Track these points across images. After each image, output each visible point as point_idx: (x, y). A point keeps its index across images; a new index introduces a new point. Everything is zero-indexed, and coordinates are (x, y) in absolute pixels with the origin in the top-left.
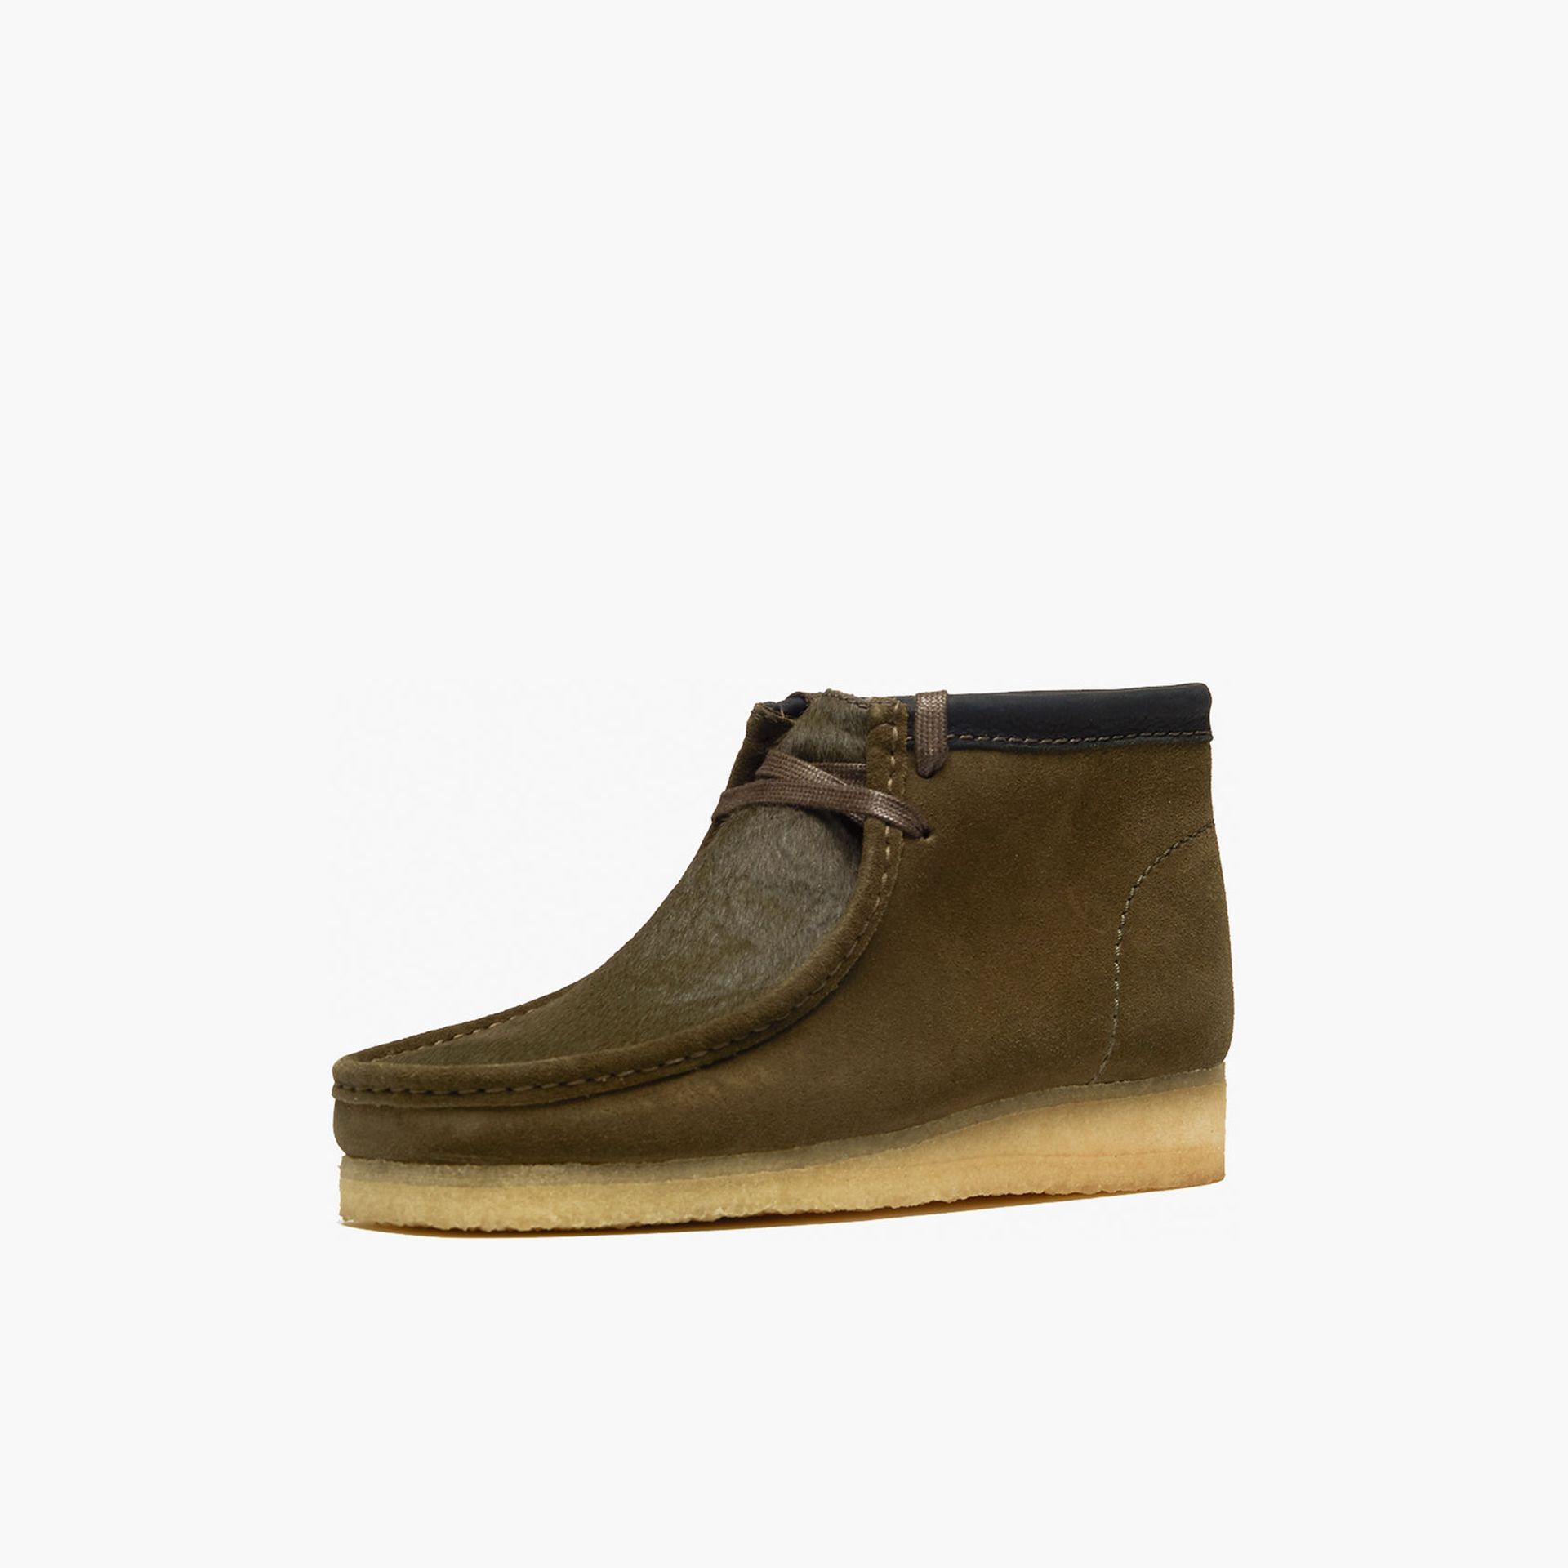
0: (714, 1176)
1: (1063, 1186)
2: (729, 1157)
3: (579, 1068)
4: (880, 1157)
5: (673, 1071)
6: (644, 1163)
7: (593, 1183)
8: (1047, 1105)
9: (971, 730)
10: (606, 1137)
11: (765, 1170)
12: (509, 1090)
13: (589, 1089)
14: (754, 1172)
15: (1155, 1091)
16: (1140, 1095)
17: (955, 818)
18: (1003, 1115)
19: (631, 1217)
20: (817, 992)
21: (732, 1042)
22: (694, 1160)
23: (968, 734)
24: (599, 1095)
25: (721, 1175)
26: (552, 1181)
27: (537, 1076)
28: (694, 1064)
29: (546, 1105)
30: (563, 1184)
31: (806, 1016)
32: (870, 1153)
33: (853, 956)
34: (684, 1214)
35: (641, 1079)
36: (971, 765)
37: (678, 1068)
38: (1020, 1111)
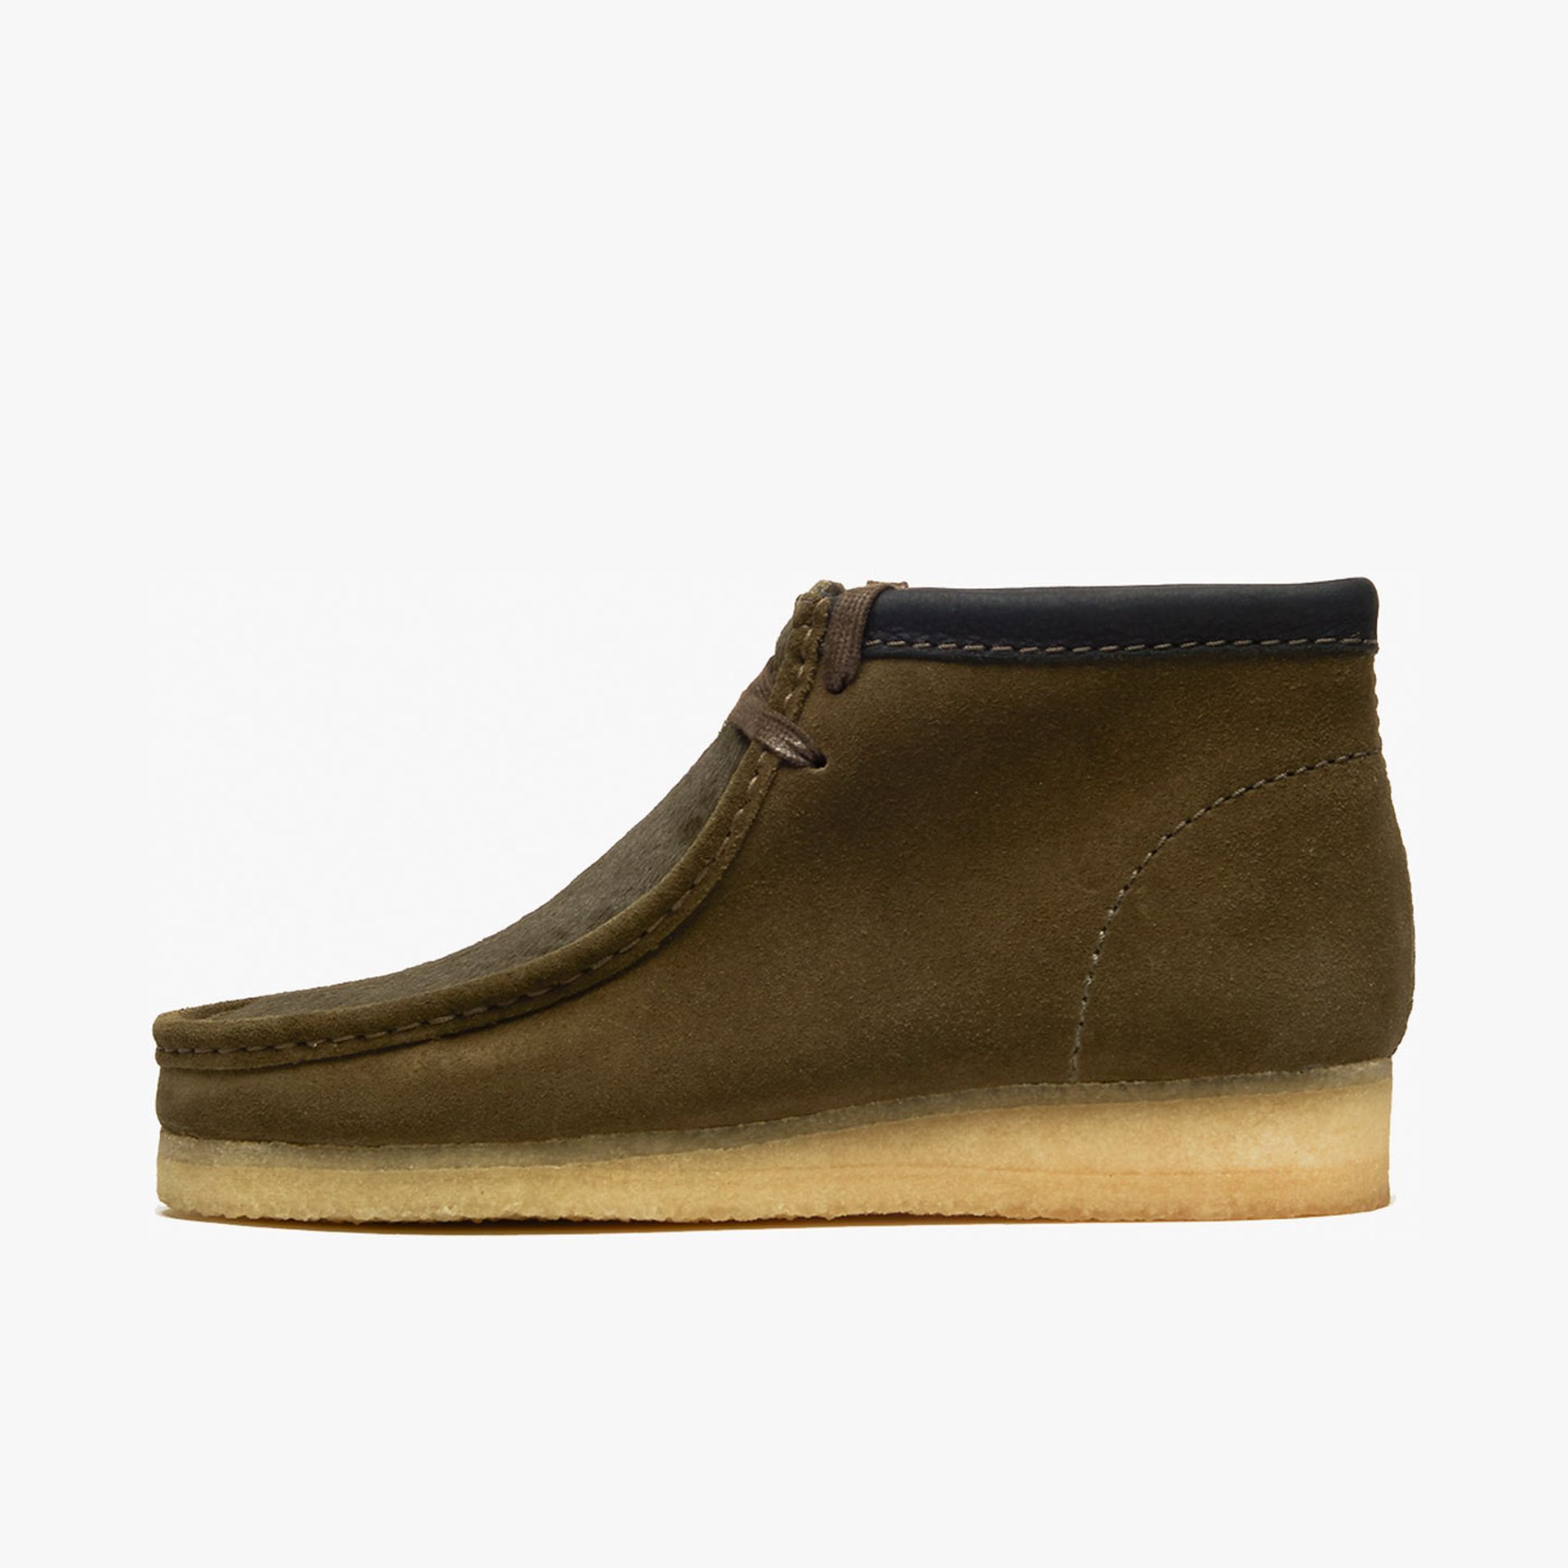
0: (439, 1167)
1: (1021, 1208)
2: (459, 1146)
3: (284, 1029)
4: (686, 1159)
5: (403, 1038)
6: (355, 1147)
7: (300, 1166)
8: (999, 1107)
9: (906, 636)
10: (306, 1113)
11: (506, 1165)
12: (215, 1051)
13: (298, 1056)
14: (489, 1166)
15: (1192, 1097)
16: (1163, 1100)
17: (858, 744)
18: (920, 1116)
19: (338, 1211)
20: (625, 952)
21: (492, 1008)
22: (414, 1146)
23: (899, 640)
24: (311, 1062)
25: (448, 1167)
26: (257, 1161)
27: (237, 1036)
28: (433, 1032)
29: (253, 1071)
30: (268, 1165)
31: (609, 981)
32: (670, 1152)
33: (681, 910)
34: (402, 1211)
35: (362, 1046)
36: (891, 678)
37: (410, 1035)
38: (952, 1112)
